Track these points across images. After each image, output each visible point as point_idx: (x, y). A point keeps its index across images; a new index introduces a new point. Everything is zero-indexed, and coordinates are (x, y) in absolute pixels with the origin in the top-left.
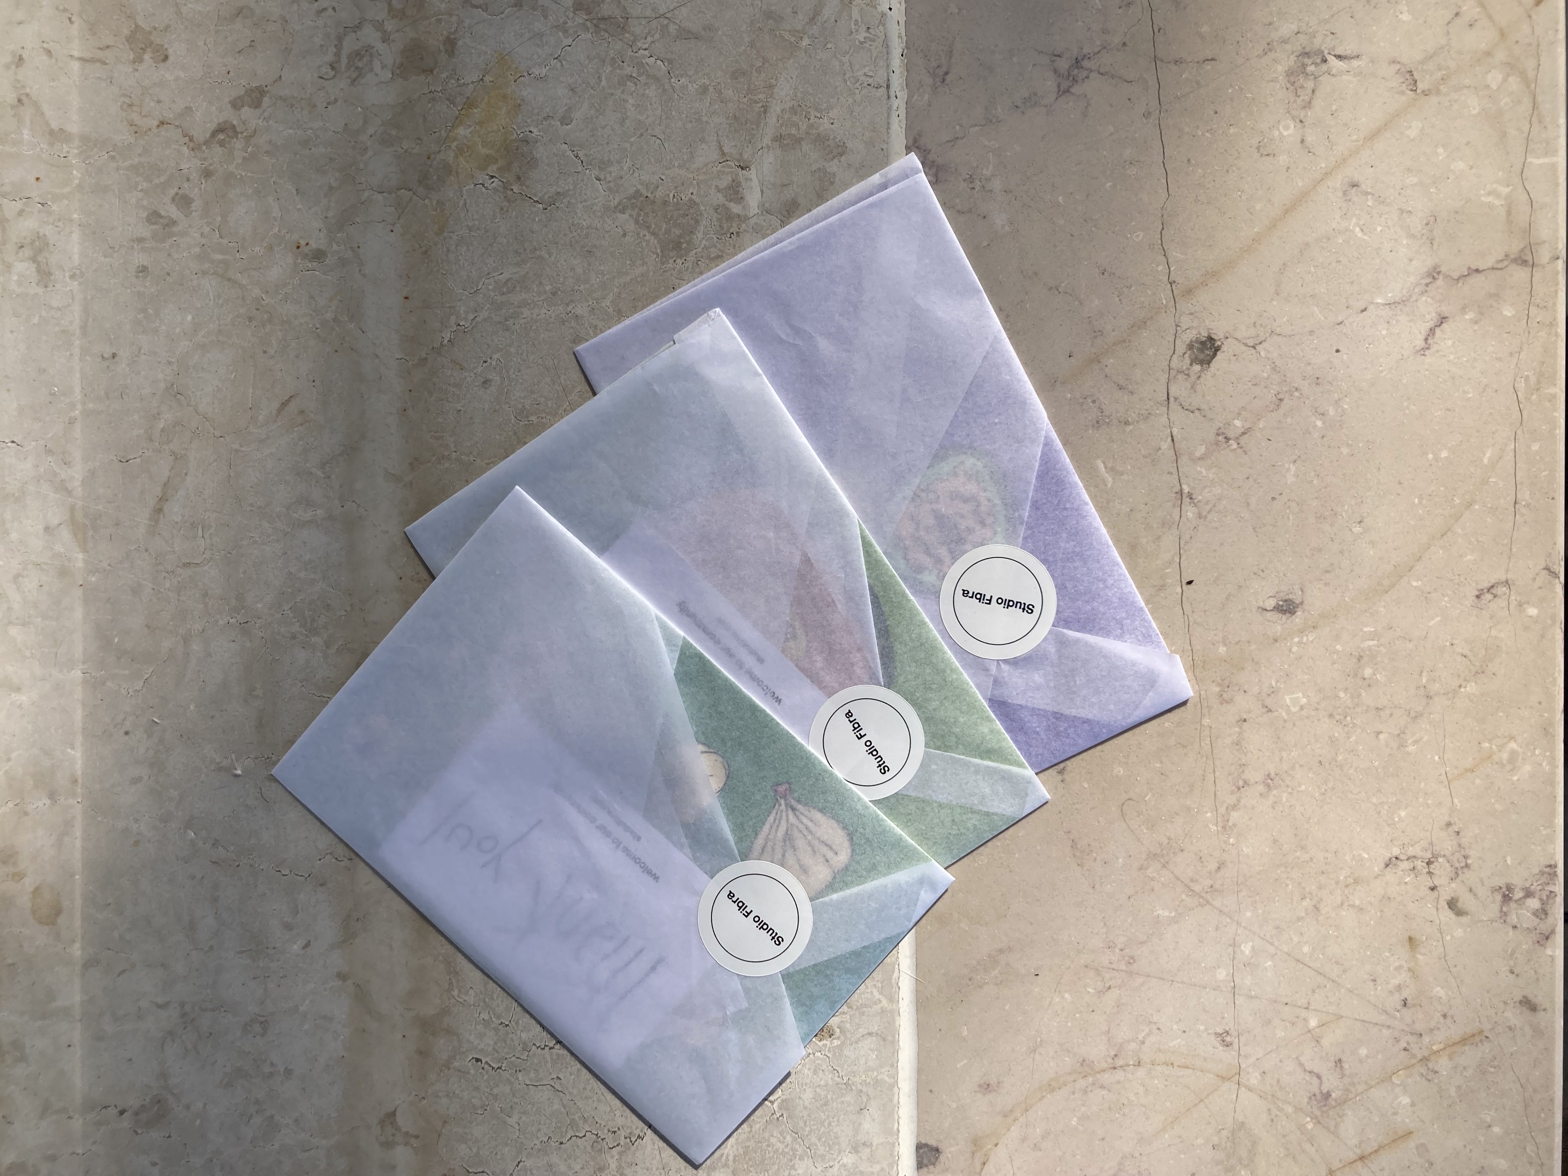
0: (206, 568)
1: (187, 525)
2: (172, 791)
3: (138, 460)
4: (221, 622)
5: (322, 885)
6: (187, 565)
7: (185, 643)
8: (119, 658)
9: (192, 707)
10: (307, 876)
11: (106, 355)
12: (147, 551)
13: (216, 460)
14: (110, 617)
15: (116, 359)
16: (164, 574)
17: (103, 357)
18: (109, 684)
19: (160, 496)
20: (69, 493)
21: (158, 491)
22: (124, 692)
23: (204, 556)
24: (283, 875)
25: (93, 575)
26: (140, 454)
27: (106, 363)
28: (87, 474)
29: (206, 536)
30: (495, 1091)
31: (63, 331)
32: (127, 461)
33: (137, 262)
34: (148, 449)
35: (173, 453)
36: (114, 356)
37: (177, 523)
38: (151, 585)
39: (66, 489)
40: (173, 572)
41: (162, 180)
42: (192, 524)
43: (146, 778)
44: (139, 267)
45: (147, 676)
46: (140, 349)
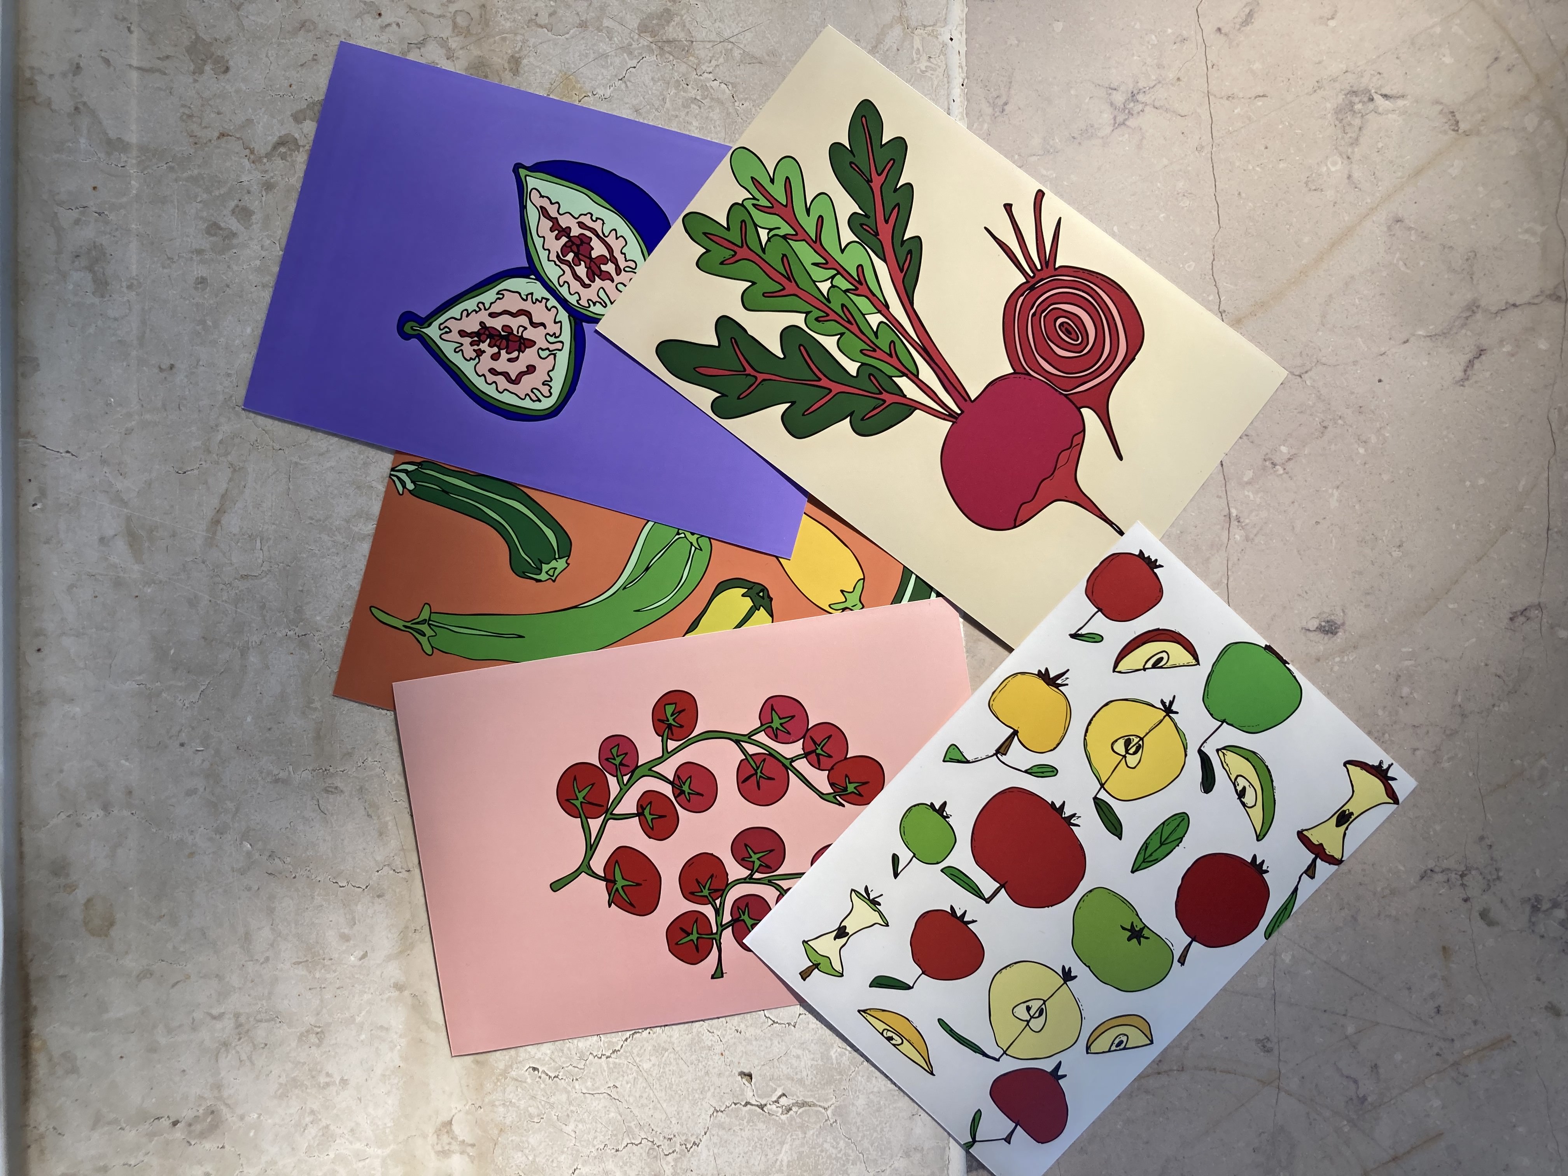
0: (264, 580)
1: (245, 537)
2: (228, 803)
3: (196, 472)
4: (279, 635)
5: (379, 896)
6: (244, 577)
7: (242, 655)
8: (175, 670)
9: (249, 719)
10: (364, 887)
11: (163, 367)
12: (204, 563)
13: (275, 473)
14: (166, 629)
15: (174, 370)
16: (221, 586)
17: (160, 368)
18: (164, 695)
19: (217, 509)
20: (124, 503)
21: (215, 502)
22: (180, 704)
23: (262, 568)
24: (341, 887)
25: (149, 587)
26: (198, 466)
27: (163, 375)
28: (143, 485)
29: (265, 548)
30: (552, 1100)
31: (120, 341)
32: (185, 473)
33: (195, 273)
34: (205, 461)
35: (232, 464)
36: (172, 367)
37: (234, 535)
38: (207, 597)
39: (122, 500)
40: (230, 584)
41: (222, 192)
42: (250, 537)
43: (202, 790)
44: (197, 278)
45: (203, 687)
46: (198, 361)
